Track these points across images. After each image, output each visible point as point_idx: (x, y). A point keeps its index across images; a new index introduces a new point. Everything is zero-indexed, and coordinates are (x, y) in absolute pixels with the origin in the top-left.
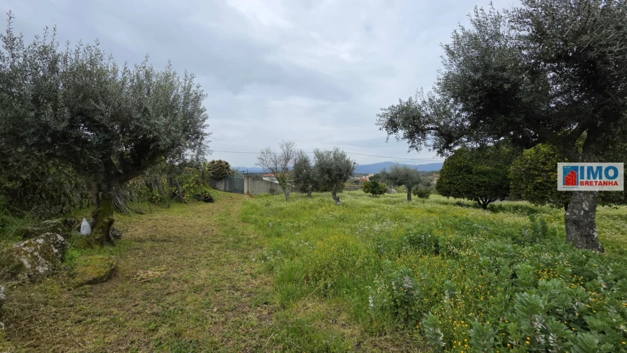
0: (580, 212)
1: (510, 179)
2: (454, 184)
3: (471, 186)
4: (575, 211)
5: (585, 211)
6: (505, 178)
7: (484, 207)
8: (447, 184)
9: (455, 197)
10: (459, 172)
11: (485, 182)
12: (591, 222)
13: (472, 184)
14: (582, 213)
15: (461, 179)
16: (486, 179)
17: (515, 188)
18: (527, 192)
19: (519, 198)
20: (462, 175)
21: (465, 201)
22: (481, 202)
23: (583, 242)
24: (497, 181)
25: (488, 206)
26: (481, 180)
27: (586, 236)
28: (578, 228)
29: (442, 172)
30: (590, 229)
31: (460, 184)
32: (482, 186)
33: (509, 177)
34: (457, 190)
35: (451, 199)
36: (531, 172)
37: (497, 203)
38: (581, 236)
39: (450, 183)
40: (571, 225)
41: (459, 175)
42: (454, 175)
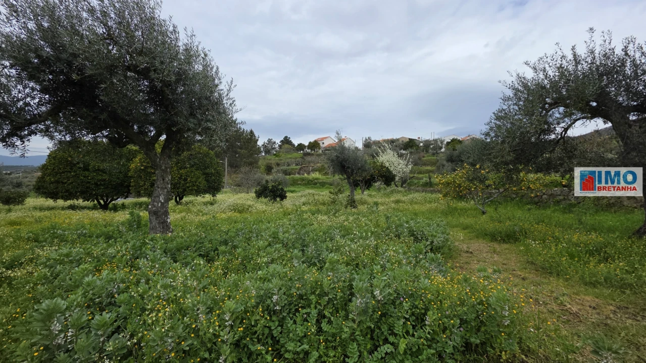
0: (158, 204)
1: (131, 177)
2: (63, 183)
3: (88, 185)
4: (155, 204)
5: (161, 203)
6: (126, 176)
7: (105, 207)
8: (52, 183)
9: (66, 199)
10: (71, 169)
11: (105, 180)
12: (165, 211)
13: (89, 182)
14: (160, 204)
15: (73, 176)
16: (106, 177)
17: (135, 186)
18: (145, 189)
19: (139, 195)
20: (75, 172)
21: (80, 202)
22: (102, 202)
23: (161, 229)
24: (118, 178)
25: (110, 205)
26: (100, 178)
27: (162, 223)
28: (157, 218)
29: (44, 168)
30: (165, 216)
31: (72, 183)
32: (101, 184)
33: (130, 175)
34: (67, 191)
35: (60, 202)
36: (149, 170)
37: (120, 201)
38: (159, 223)
39: (57, 182)
40: (152, 216)
41: (70, 172)
42: (63, 172)
